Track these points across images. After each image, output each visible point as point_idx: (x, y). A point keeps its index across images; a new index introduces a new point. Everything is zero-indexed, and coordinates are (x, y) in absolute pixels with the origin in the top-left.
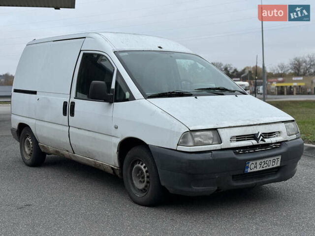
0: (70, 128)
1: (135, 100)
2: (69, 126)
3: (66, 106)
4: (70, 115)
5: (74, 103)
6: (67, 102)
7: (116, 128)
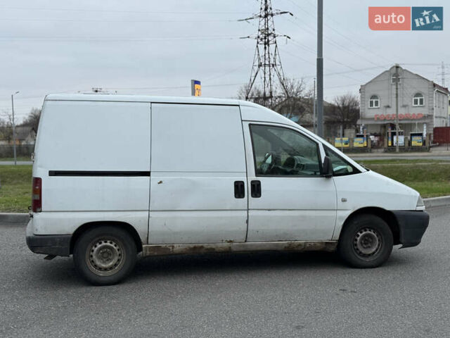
0: (250, 211)
1: (360, 172)
2: (248, 210)
3: (243, 186)
4: (252, 196)
5: (259, 182)
6: (243, 182)
7: (344, 200)
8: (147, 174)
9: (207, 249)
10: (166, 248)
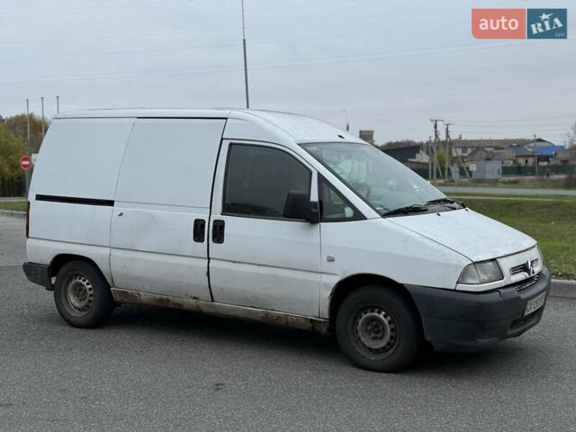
0: (211, 261)
1: (366, 219)
2: (209, 259)
3: (203, 226)
4: (214, 241)
5: (223, 222)
6: (204, 221)
7: (331, 260)
8: (111, 203)
9: (174, 304)
10: (132, 295)
